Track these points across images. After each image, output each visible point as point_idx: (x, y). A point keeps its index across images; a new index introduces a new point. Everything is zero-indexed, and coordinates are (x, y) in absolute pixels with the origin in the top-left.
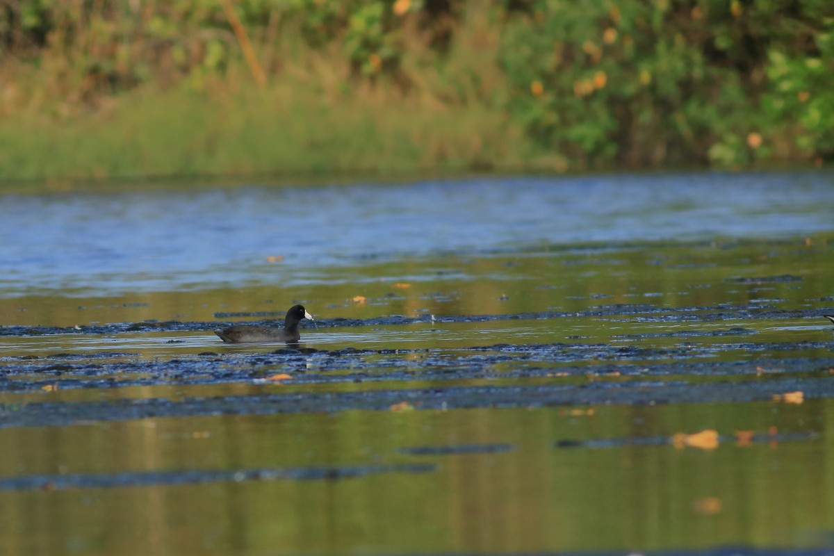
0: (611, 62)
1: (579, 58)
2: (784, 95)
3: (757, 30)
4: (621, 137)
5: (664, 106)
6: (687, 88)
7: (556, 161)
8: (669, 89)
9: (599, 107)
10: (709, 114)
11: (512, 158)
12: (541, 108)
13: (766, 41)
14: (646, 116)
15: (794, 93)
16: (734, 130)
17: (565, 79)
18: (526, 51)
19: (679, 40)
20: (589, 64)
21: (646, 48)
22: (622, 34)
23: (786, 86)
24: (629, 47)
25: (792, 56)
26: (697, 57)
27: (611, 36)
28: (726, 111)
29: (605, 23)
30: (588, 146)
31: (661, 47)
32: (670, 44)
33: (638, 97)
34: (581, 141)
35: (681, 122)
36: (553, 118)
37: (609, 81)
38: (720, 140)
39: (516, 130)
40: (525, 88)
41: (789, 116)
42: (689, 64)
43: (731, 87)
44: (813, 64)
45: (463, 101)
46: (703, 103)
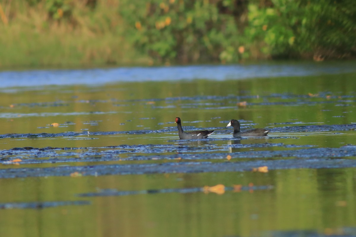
0: (173, 13)
1: (158, 11)
2: (256, 27)
4: (178, 48)
5: (199, 34)
6: (210, 25)
7: (146, 59)
8: (201, 25)
9: (167, 33)
10: (219, 37)
11: (126, 59)
12: (140, 35)
14: (191, 39)
15: (261, 26)
16: (232, 44)
17: (151, 21)
18: (132, 7)
19: (206, 2)
20: (163, 13)
21: (189, 6)
23: (257, 23)
24: (182, 6)
25: (260, 8)
26: (215, 10)
28: (228, 36)
30: (162, 53)
31: (197, 5)
32: (202, 4)
33: (186, 29)
34: (159, 50)
35: (207, 41)
36: (145, 39)
37: (172, 22)
38: (225, 49)
39: (128, 45)
40: (132, 24)
41: (258, 38)
42: (211, 14)
43: (231, 25)
44: (270, 12)
45: (103, 32)
46: (217, 32)
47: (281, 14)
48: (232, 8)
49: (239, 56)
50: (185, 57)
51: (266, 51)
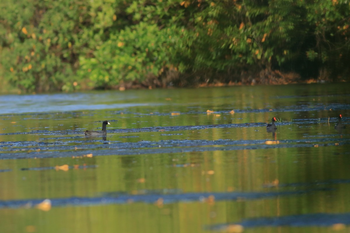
0: (33, 62)
1: (24, 61)
2: (84, 70)
3: (76, 51)
4: (36, 83)
5: (49, 74)
6: (56, 69)
7: (17, 90)
8: (50, 69)
9: (29, 74)
10: (61, 77)
12: (13, 75)
13: (78, 55)
14: (44, 77)
15: (87, 69)
16: (70, 81)
17: (19, 67)
18: (8, 59)
19: (53, 55)
20: (27, 62)
21: (43, 58)
22: (37, 54)
23: (84, 67)
24: (38, 58)
25: (86, 58)
26: (59, 60)
27: (33, 54)
28: (67, 76)
29: (31, 50)
30: (27, 86)
31: (48, 57)
32: (51, 57)
33: (41, 72)
34: (25, 85)
35: (53, 78)
36: (16, 78)
37: (33, 67)
38: (65, 84)
39: (5, 82)
40: (8, 69)
41: (85, 77)
42: (56, 62)
43: (68, 68)
44: (93, 61)
46: (60, 74)
47: (100, 62)
48: (69, 59)
49: (74, 88)
50: (40, 88)
51: (91, 85)
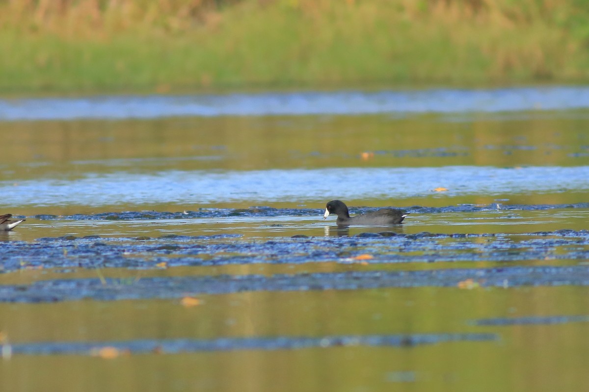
11: (570, 70)
45: (529, 19)
